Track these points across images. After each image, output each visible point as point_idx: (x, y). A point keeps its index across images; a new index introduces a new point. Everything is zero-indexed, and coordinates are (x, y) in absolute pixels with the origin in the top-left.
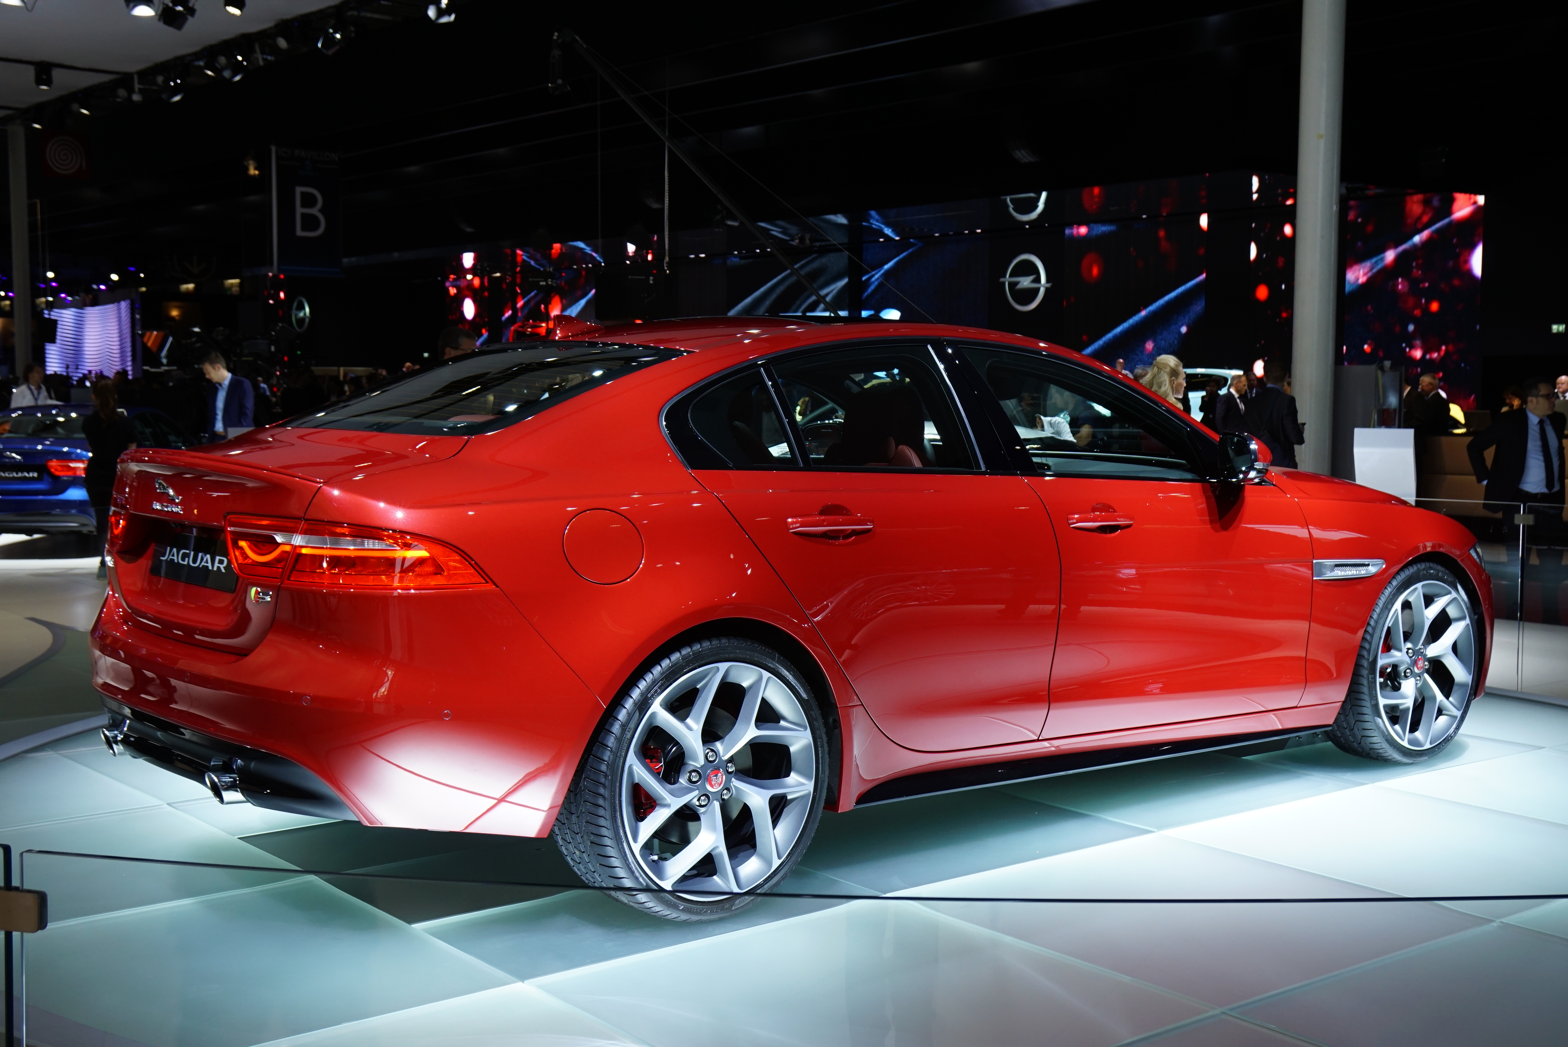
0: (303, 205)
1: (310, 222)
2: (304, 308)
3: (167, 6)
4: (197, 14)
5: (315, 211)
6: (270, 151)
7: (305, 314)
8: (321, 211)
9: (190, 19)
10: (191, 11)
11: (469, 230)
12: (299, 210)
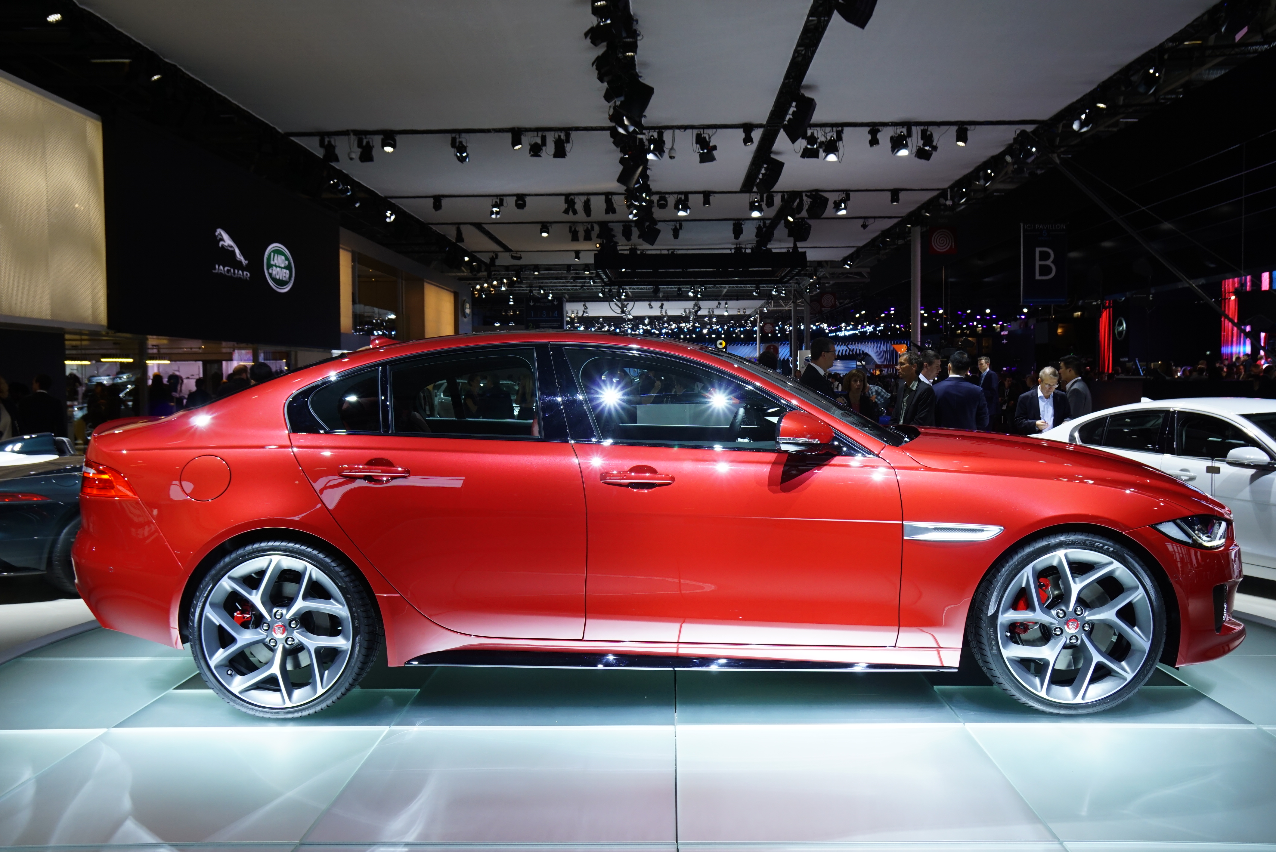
0: (1040, 260)
1: (1045, 270)
2: (1122, 325)
3: (920, 147)
4: (938, 150)
5: (1049, 262)
6: (1020, 226)
7: (1123, 328)
8: (1053, 262)
9: (934, 153)
10: (935, 148)
11: (1212, 266)
12: (1038, 263)
